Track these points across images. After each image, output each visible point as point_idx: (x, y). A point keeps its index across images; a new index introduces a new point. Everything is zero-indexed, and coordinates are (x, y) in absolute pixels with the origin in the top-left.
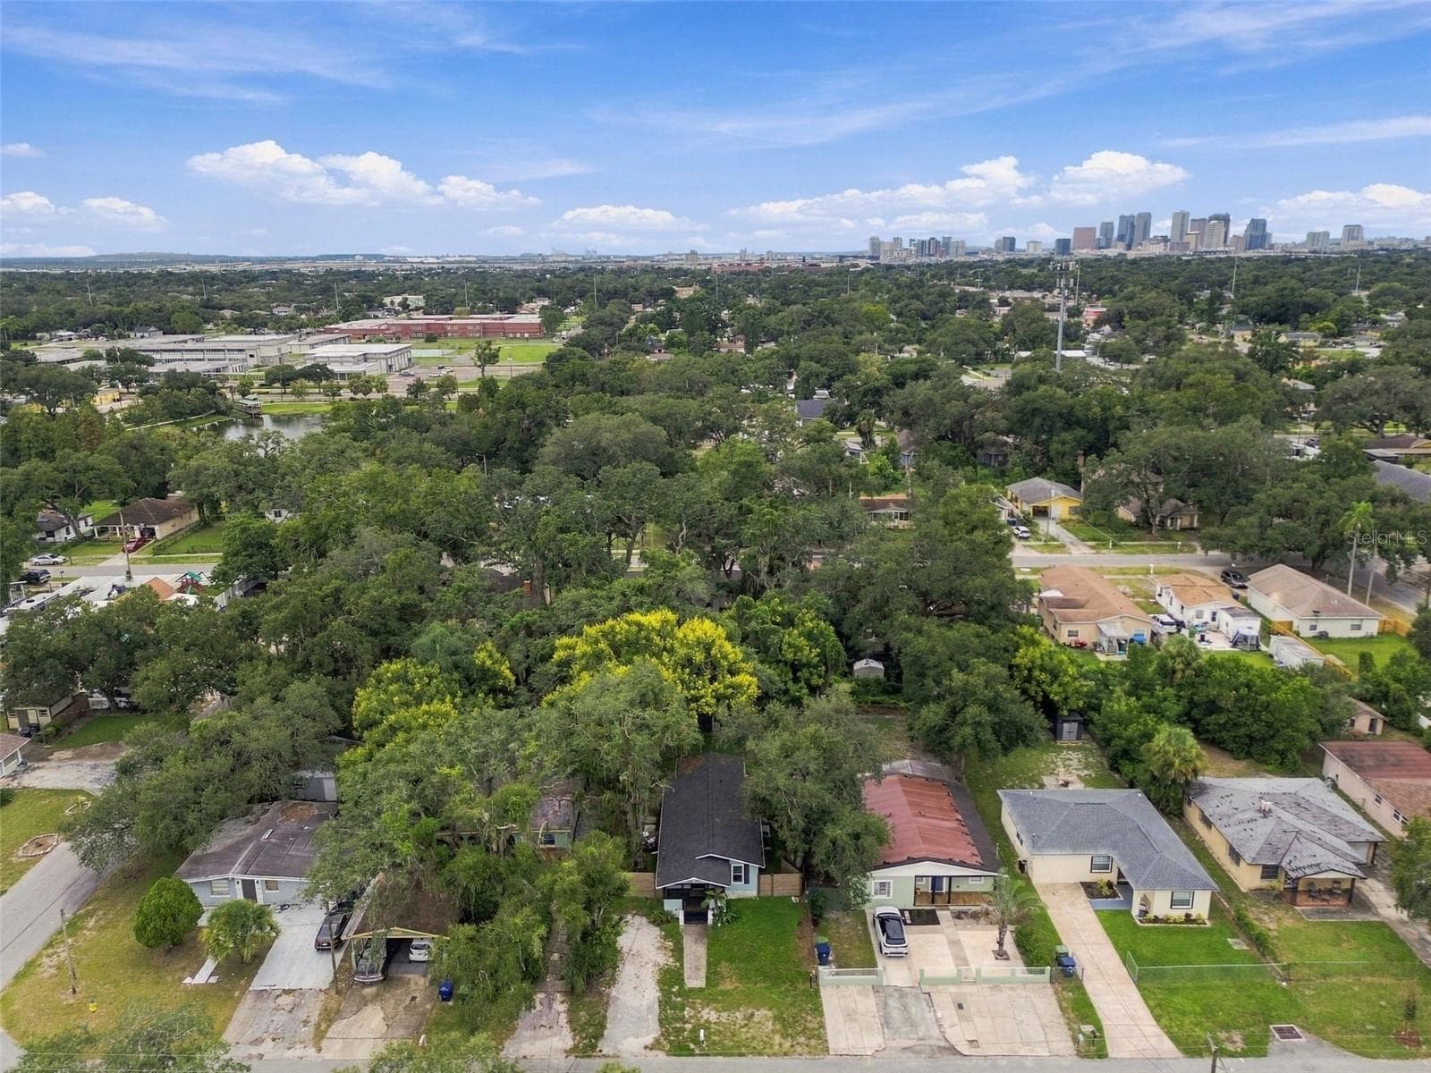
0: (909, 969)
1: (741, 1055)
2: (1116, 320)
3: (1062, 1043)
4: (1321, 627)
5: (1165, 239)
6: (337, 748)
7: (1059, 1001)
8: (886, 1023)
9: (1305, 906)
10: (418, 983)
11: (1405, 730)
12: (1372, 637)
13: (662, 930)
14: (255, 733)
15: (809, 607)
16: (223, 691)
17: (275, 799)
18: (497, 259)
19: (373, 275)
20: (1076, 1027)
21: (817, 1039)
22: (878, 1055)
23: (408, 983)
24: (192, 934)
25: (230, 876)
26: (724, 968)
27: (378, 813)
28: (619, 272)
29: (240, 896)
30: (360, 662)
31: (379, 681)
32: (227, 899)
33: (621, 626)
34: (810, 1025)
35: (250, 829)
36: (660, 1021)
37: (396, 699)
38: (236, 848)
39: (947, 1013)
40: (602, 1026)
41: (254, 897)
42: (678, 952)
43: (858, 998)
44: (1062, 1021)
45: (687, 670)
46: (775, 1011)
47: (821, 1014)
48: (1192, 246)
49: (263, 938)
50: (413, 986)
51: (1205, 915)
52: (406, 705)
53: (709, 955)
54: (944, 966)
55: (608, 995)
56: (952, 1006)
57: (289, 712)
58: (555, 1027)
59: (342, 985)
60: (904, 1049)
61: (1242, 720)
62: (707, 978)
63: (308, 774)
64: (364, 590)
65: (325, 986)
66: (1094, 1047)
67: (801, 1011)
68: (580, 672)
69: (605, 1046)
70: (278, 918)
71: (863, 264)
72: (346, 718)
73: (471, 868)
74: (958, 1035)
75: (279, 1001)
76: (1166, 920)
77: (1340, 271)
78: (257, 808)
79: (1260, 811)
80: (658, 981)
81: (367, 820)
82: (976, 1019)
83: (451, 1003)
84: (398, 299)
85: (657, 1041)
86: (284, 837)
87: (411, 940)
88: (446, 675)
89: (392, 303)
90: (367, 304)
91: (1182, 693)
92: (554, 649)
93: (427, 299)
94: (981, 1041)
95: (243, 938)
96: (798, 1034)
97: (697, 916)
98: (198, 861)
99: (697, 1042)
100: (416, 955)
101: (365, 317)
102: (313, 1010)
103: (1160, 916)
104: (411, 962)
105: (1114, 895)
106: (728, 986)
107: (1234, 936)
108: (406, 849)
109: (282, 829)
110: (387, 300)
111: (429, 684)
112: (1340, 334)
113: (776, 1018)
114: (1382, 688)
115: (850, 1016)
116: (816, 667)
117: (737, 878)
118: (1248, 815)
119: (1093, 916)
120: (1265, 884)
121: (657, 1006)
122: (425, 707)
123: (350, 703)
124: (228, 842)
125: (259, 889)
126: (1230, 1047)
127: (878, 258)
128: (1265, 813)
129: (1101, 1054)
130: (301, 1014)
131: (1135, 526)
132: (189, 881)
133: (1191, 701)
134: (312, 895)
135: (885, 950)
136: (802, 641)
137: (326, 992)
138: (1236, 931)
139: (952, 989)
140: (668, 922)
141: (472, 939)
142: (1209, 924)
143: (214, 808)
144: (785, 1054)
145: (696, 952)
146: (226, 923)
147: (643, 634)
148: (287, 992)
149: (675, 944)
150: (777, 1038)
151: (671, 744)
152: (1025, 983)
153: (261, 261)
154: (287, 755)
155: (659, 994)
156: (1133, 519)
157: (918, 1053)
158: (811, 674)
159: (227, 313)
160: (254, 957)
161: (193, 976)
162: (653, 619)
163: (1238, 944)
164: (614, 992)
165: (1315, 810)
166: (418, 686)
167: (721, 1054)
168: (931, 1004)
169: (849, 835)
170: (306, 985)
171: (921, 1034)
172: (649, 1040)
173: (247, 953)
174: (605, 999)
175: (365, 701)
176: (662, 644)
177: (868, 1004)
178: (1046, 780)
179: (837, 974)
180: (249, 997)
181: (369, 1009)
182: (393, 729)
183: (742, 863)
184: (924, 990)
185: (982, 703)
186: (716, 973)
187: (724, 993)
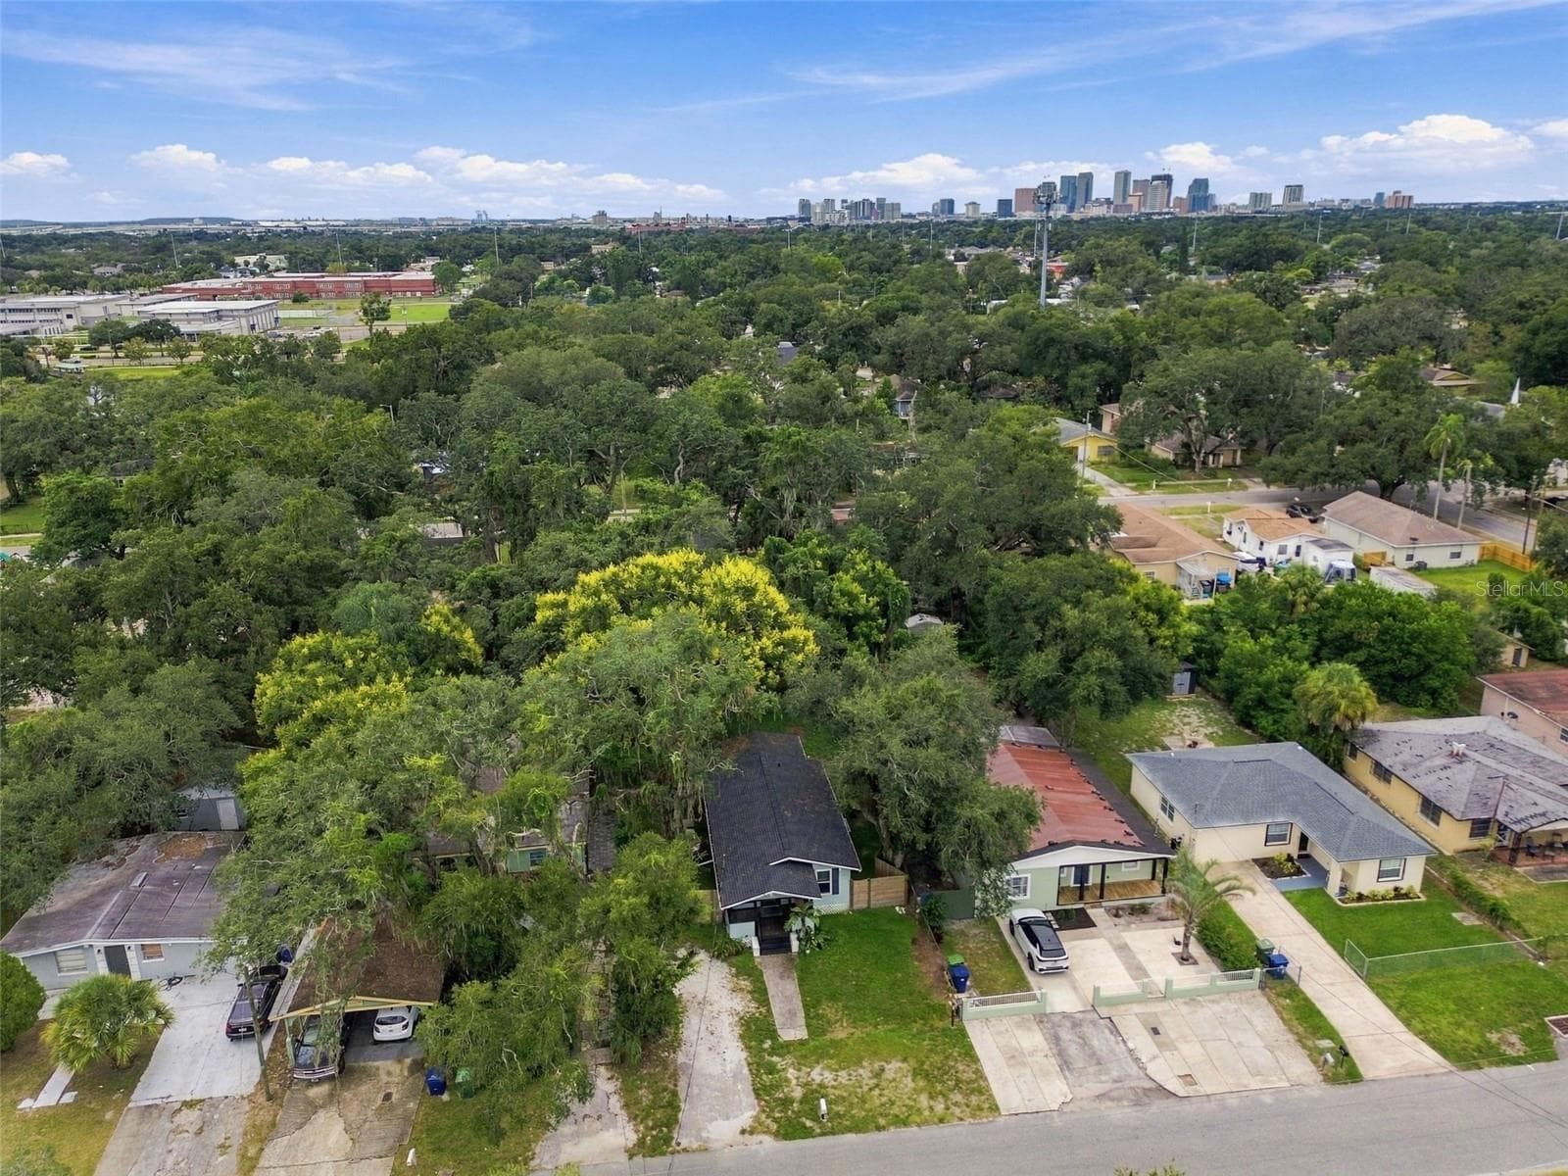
0: (1075, 988)
1: (879, 1128)
2: (1085, 270)
3: (1300, 1068)
4: (1419, 557)
5: (1108, 202)
6: (235, 753)
7: (1278, 1012)
8: (1065, 1064)
9: (1525, 867)
10: (391, 1073)
11: (1549, 660)
12: (1472, 565)
13: (731, 965)
14: (109, 735)
15: (860, 547)
16: (56, 690)
17: (147, 830)
18: (371, 223)
19: (217, 236)
20: (1310, 1043)
21: (976, 1092)
22: (1066, 1109)
23: (376, 1075)
24: (30, 1031)
25: (85, 942)
26: (827, 1010)
27: (320, 832)
28: (520, 232)
29: (102, 969)
30: (258, 640)
31: (289, 662)
32: (84, 977)
33: (631, 570)
34: (965, 1077)
35: (110, 875)
36: (756, 1093)
37: (320, 680)
38: (90, 904)
39: (1141, 1042)
40: (673, 1106)
41: (127, 971)
42: (760, 994)
43: (1019, 1033)
44: (1291, 1037)
45: (724, 624)
46: (913, 1062)
47: (975, 1059)
48: (1135, 208)
49: (145, 1028)
50: (384, 1078)
51: (1417, 888)
52: (337, 688)
53: (803, 994)
54: (1116, 980)
55: (675, 1061)
56: (1145, 1033)
57: (160, 705)
58: (606, 1117)
59: (274, 1086)
60: (1100, 1097)
61: (1388, 654)
62: (808, 1026)
63: (194, 794)
64: (254, 547)
65: (249, 1089)
66: (1342, 1068)
67: (947, 1058)
68: (577, 635)
69: (684, 1139)
70: (165, 997)
71: (794, 225)
72: (246, 713)
73: (475, 898)
74: (1164, 1071)
75: (178, 1119)
76: (1373, 897)
77: (1295, 227)
78: (121, 846)
79: (1452, 755)
80: (742, 1037)
81: (298, 845)
82: (1182, 1046)
83: (445, 1097)
84: (253, 259)
85: (756, 1119)
86: (167, 881)
87: (376, 1012)
88: (387, 646)
89: (247, 263)
90: (216, 264)
91: (1306, 630)
92: (533, 609)
93: (289, 260)
94: (1198, 1076)
95: (113, 1036)
96: (951, 1090)
97: (774, 944)
98: (33, 925)
99: (816, 1117)
100: (383, 1033)
101: (213, 276)
102: (233, 1126)
103: (1365, 892)
104: (377, 1043)
105: (1299, 872)
106: (839, 1033)
107: (1459, 910)
108: (367, 879)
109: (162, 871)
110: (239, 260)
111: (364, 660)
112: (1317, 281)
113: (916, 1073)
114: (1520, 614)
115: (1014, 1058)
116: (874, 619)
117: (824, 888)
118: (1439, 761)
119: (1282, 900)
120: (1476, 843)
121: (746, 1071)
122: (363, 688)
123: (250, 696)
124: (79, 895)
125: (132, 957)
126: (1510, 1052)
127: (809, 219)
128: (1461, 758)
129: (1353, 1076)
130: (217, 1136)
131: (1175, 464)
132: (20, 956)
133: (1321, 639)
134: (222, 961)
135: (1038, 966)
136: (856, 588)
137: (250, 1098)
138: (1458, 903)
139: (1137, 1008)
140: (738, 953)
141: (487, 1003)
142: (1423, 899)
143: (53, 844)
144: (941, 1121)
145: (784, 993)
146: (84, 1012)
147: (662, 579)
148: (189, 1105)
149: (753, 982)
150: (924, 1100)
151: (736, 710)
152: (1228, 992)
153: (75, 225)
154: (161, 764)
155: (744, 1055)
156: (1171, 457)
157: (1119, 1099)
158: (871, 628)
159: (35, 274)
160: (132, 1060)
161: (35, 1095)
162: (674, 560)
163: (1467, 919)
164: (681, 1058)
165: (1512, 751)
166: (349, 663)
167: (849, 1130)
168: (1115, 1031)
169: (992, 814)
170: (217, 1092)
171: (1115, 1074)
172: (746, 1118)
173: (123, 1053)
174: (672, 1068)
175: (269, 688)
176: (686, 591)
177: (1033, 1040)
178: (1168, 741)
179: (983, 1003)
180: (129, 1118)
181: (321, 1117)
182: (321, 721)
183: (828, 867)
184: (1101, 1012)
185: (1109, 645)
186: (818, 1017)
187: (834, 1044)
